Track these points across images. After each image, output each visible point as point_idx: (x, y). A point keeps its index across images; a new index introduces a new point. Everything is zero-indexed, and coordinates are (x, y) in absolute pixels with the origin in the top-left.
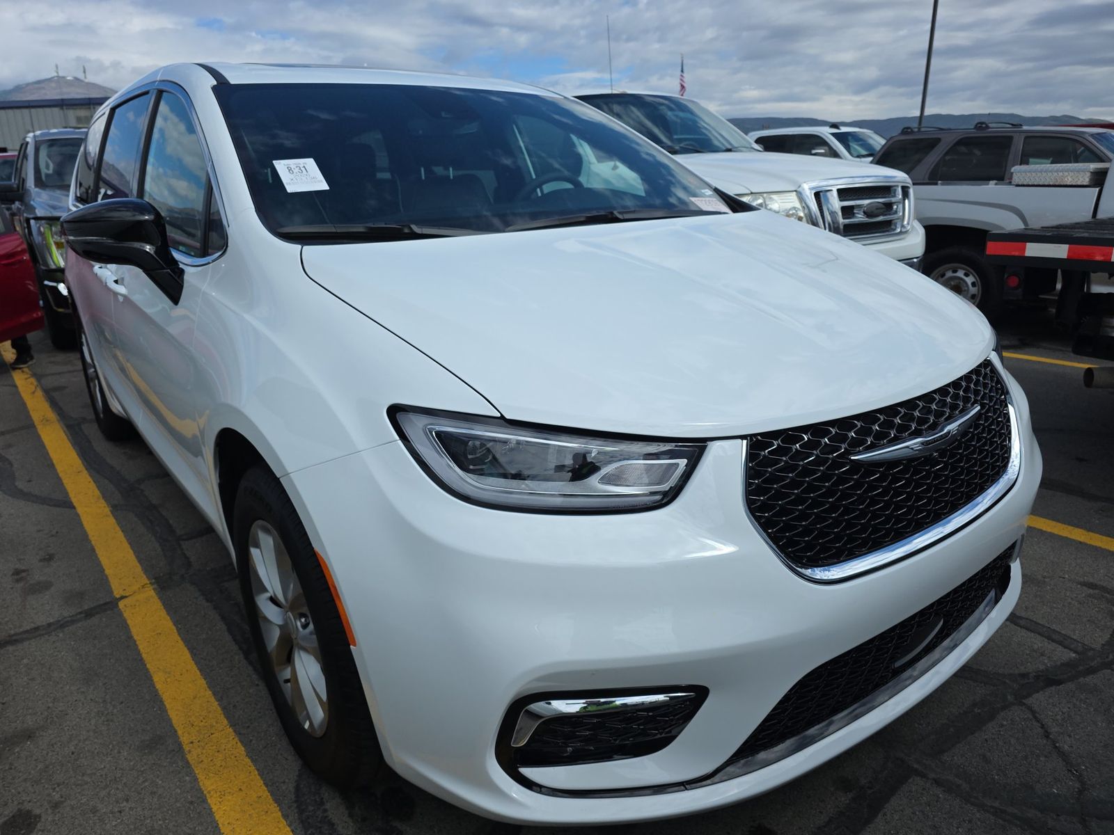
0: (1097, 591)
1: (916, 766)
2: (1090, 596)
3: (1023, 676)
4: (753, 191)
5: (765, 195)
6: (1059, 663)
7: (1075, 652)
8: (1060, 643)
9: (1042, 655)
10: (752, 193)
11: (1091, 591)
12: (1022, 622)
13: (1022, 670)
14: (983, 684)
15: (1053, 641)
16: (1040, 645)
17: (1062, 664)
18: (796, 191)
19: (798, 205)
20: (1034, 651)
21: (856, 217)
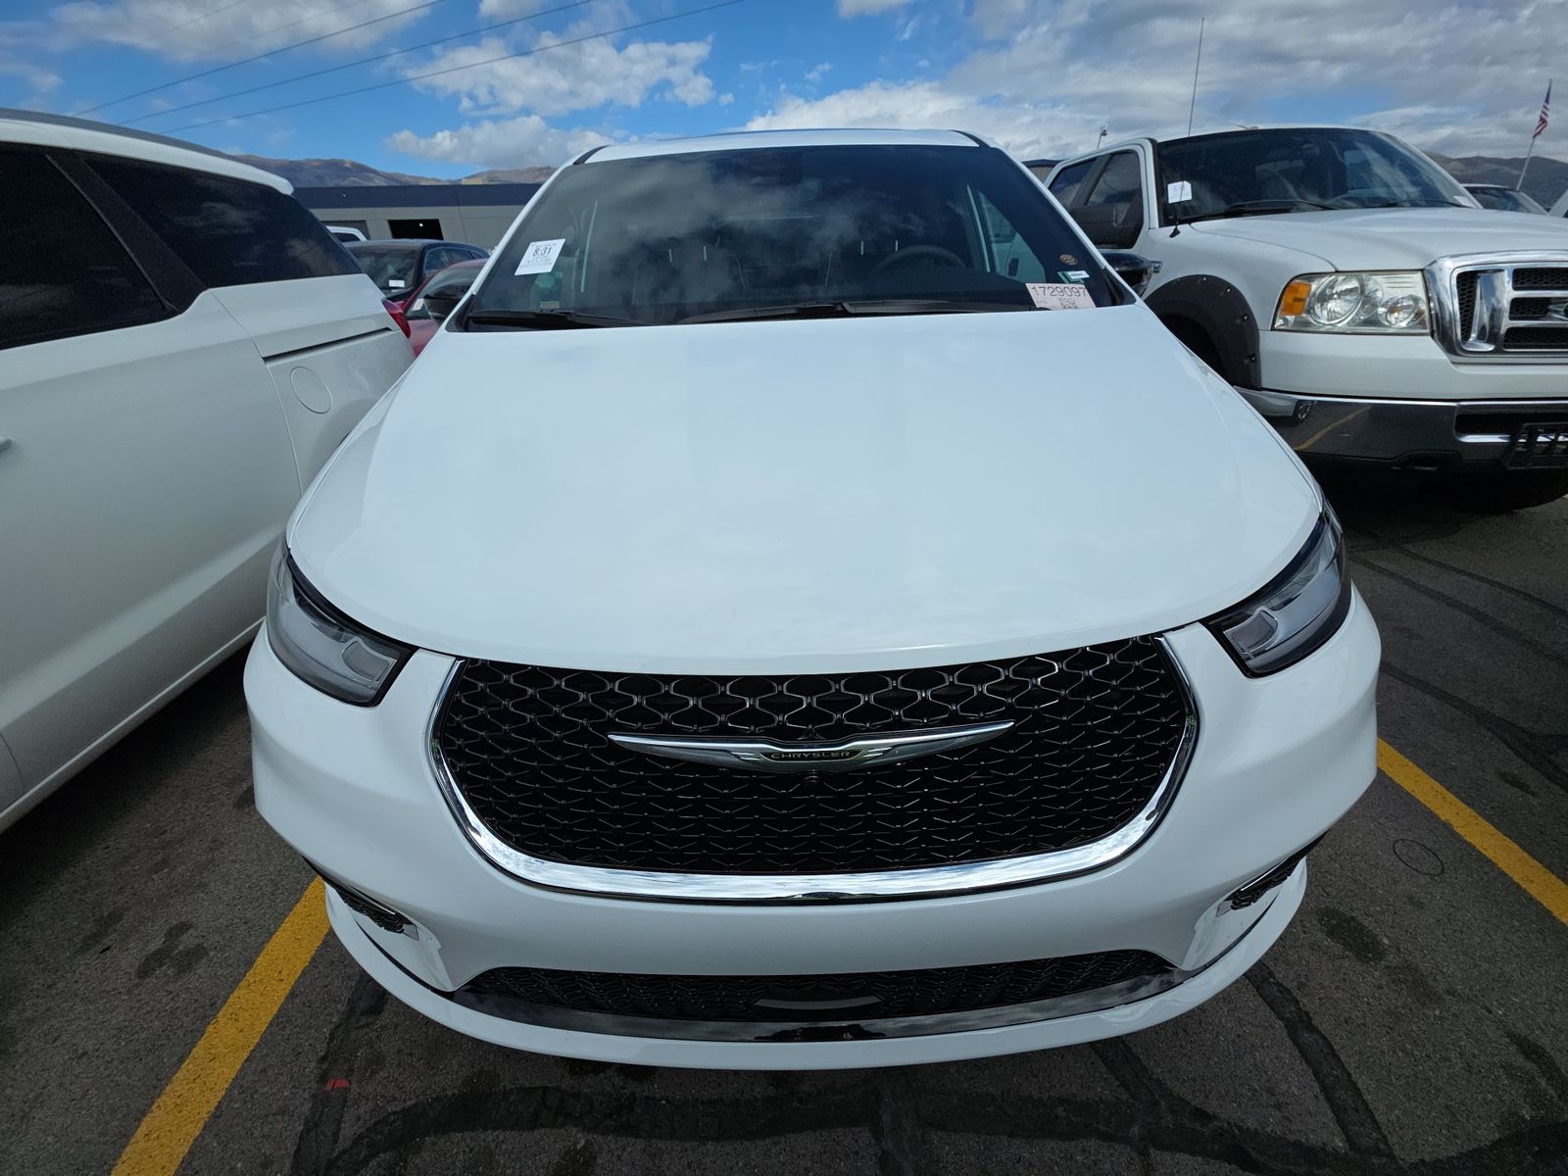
0: (1530, 1066)
1: (886, 1118)
2: (1507, 1068)
3: (1202, 1116)
4: (1340, 269)
5: (1364, 275)
6: (1291, 1138)
7: (1349, 1140)
8: (1338, 1111)
9: (1278, 1107)
10: (1337, 272)
11: (1519, 1060)
12: (1306, 1037)
13: (1212, 1107)
14: (1117, 1083)
15: (1330, 1099)
16: (1294, 1089)
17: (1297, 1145)
18: (1422, 270)
19: (1421, 294)
20: (1271, 1092)
21: (1551, 318)
